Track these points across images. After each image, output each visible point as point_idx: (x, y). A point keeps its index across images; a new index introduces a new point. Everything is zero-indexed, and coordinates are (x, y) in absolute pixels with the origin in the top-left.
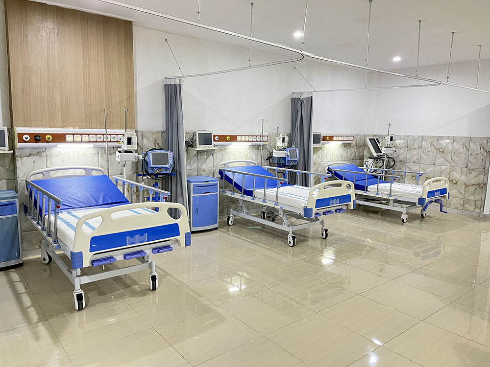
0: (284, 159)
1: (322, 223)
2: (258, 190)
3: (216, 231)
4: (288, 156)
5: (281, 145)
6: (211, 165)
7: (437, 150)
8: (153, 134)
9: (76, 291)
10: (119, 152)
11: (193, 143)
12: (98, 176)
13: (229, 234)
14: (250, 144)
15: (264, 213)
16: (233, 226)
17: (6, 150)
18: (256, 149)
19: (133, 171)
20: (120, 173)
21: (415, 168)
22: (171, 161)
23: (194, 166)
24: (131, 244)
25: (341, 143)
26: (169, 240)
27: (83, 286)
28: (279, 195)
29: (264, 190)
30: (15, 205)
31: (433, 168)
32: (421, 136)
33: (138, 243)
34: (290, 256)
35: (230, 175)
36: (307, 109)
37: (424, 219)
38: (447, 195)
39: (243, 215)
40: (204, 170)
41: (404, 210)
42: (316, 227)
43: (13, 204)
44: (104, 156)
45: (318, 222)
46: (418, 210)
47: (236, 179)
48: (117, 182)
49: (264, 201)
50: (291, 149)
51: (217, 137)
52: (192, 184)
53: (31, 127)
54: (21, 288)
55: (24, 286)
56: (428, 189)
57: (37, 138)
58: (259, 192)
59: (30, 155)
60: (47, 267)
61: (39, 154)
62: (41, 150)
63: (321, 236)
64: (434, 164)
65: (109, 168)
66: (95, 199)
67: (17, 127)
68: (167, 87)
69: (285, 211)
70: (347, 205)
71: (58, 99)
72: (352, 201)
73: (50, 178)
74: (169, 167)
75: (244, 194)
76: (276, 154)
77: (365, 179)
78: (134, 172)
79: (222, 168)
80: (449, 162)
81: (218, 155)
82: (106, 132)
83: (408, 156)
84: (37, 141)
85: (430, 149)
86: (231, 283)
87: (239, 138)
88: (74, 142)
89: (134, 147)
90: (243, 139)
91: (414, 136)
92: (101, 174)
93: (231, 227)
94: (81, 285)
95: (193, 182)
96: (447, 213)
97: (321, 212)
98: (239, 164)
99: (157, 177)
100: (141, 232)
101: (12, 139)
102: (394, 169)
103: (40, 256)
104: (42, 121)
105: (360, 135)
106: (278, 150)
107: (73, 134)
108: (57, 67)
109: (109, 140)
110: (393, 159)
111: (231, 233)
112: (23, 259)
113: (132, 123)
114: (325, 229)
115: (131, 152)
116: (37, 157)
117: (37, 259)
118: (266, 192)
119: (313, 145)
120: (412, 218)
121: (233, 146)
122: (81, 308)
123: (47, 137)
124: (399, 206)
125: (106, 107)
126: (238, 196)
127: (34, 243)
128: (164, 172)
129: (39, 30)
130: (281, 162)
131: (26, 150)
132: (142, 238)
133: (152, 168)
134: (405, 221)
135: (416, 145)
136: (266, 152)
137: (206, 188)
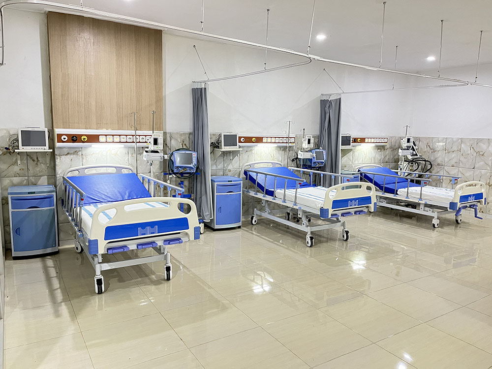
0: (310, 160)
1: (343, 224)
2: (279, 191)
3: (239, 229)
4: (314, 158)
5: (306, 147)
6: (236, 166)
7: (477, 153)
8: (181, 135)
9: (96, 276)
10: (147, 152)
11: (218, 144)
12: (127, 174)
13: (253, 234)
14: (276, 145)
15: (289, 214)
16: (257, 225)
17: (46, 149)
18: (283, 151)
19: (160, 170)
20: (148, 172)
21: (454, 172)
22: (195, 161)
23: (220, 166)
24: (142, 235)
25: (374, 145)
26: (179, 233)
27: (103, 272)
28: (297, 195)
29: (284, 190)
30: (52, 198)
31: (473, 172)
32: (460, 139)
33: (149, 234)
34: (308, 257)
35: (254, 175)
36: (335, 110)
37: (459, 226)
38: (483, 200)
39: (266, 215)
40: (230, 171)
41: (435, 215)
42: (338, 228)
43: (51, 197)
44: (134, 155)
45: (339, 224)
46: (451, 216)
47: (260, 179)
48: (143, 180)
49: (284, 201)
50: (318, 150)
51: (242, 139)
52: (216, 183)
53: (69, 128)
54: (53, 272)
55: (56, 271)
56: (461, 193)
57: (74, 138)
58: (279, 192)
59: (68, 154)
60: (79, 256)
61: (76, 153)
62: (78, 150)
63: (342, 238)
64: (474, 168)
65: (138, 167)
66: (121, 195)
67: (57, 128)
68: (194, 91)
69: (304, 212)
70: (367, 207)
71: (93, 103)
72: (373, 203)
73: (85, 175)
74: (193, 167)
75: (266, 194)
76: (301, 155)
77: (395, 183)
78: (162, 170)
79: (247, 168)
80: (489, 166)
81: (244, 156)
82: (136, 133)
83: (446, 159)
84: (74, 141)
85: (469, 152)
86: (253, 281)
87: (265, 140)
88: (106, 142)
89: (160, 147)
90: (269, 140)
91: (452, 139)
92: (131, 172)
93: (255, 227)
94: (101, 271)
95: (217, 182)
96: (482, 219)
97: (339, 213)
98: (265, 165)
99: (182, 176)
100: (152, 224)
101: (51, 139)
102: (431, 172)
103: (74, 246)
104: (79, 123)
105: (396, 137)
106: (304, 152)
107: (106, 135)
108: (93, 74)
109: (138, 141)
110: (430, 162)
111: (254, 233)
112: (60, 248)
113: (160, 125)
114: (346, 231)
115: (157, 152)
116: (74, 156)
117: (72, 248)
118: (286, 193)
119: (341, 147)
120: (443, 223)
121: (259, 148)
122: (100, 292)
123: (82, 138)
124: (430, 210)
125: (136, 110)
126: (260, 196)
127: (70, 234)
128: (189, 171)
129: (77, 40)
130: (307, 164)
131: (64, 149)
132: (152, 230)
133: (177, 167)
134: (436, 226)
135: (455, 148)
136: (293, 153)
137: (230, 187)
